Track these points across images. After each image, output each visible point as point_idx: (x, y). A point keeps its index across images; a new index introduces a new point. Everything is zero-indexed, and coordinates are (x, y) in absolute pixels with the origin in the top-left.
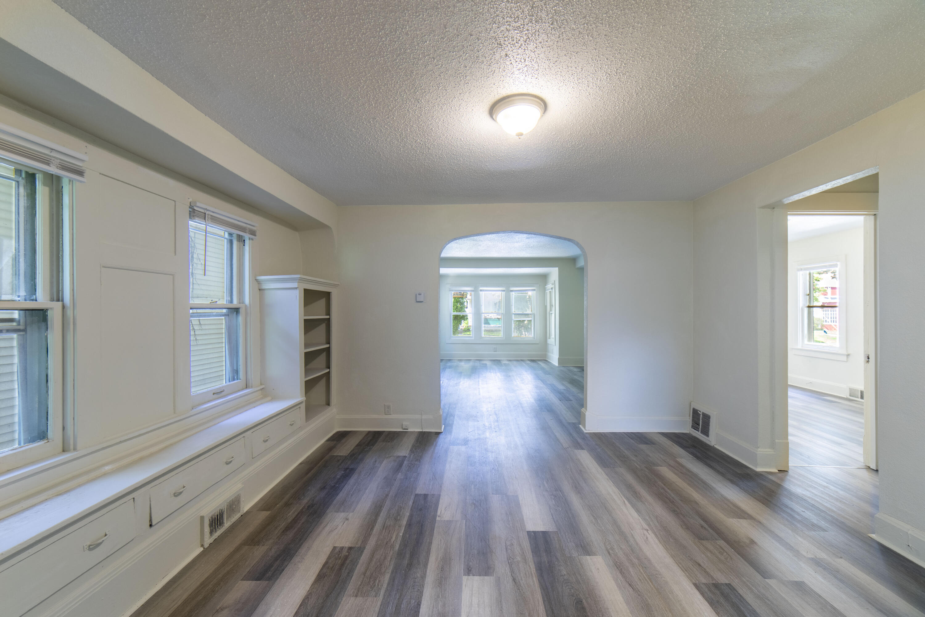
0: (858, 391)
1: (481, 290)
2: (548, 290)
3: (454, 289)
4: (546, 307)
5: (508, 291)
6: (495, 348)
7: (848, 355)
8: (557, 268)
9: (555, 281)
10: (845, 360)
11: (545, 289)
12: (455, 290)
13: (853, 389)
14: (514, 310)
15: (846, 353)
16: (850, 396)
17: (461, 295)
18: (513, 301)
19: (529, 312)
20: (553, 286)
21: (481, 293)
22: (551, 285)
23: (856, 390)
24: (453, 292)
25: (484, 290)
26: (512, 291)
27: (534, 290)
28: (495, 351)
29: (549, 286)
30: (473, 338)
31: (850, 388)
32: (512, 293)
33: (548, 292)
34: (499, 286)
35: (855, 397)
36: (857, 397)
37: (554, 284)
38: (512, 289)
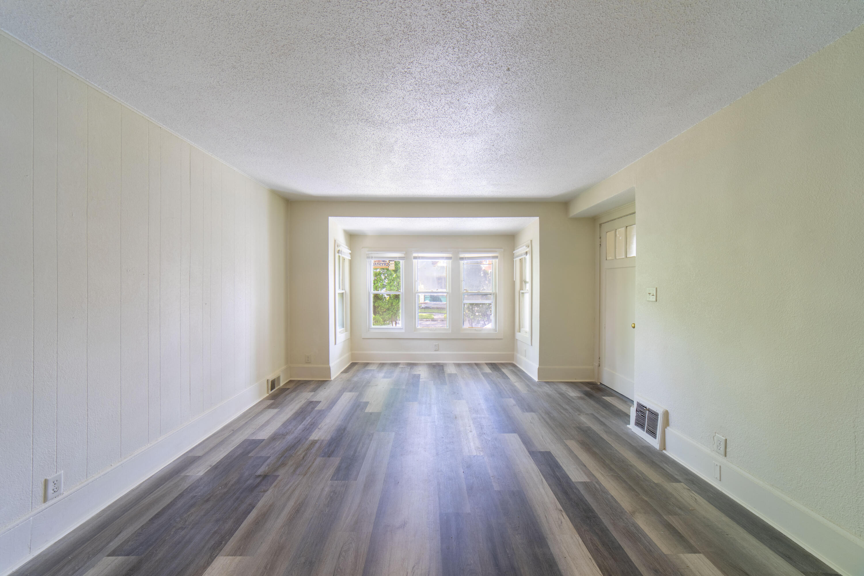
1: (415, 258)
2: (517, 257)
3: (374, 255)
4: (513, 283)
5: (456, 259)
6: (435, 345)
8: (537, 219)
9: (531, 241)
11: (512, 256)
12: (375, 257)
14: (465, 287)
17: (385, 264)
18: (463, 275)
19: (487, 289)
20: (528, 250)
21: (415, 261)
22: (525, 247)
24: (373, 261)
25: (420, 258)
26: (462, 259)
27: (496, 257)
28: (435, 350)
29: (521, 250)
30: (403, 331)
32: (462, 262)
33: (517, 260)
34: (442, 252)
37: (530, 245)
38: (462, 255)
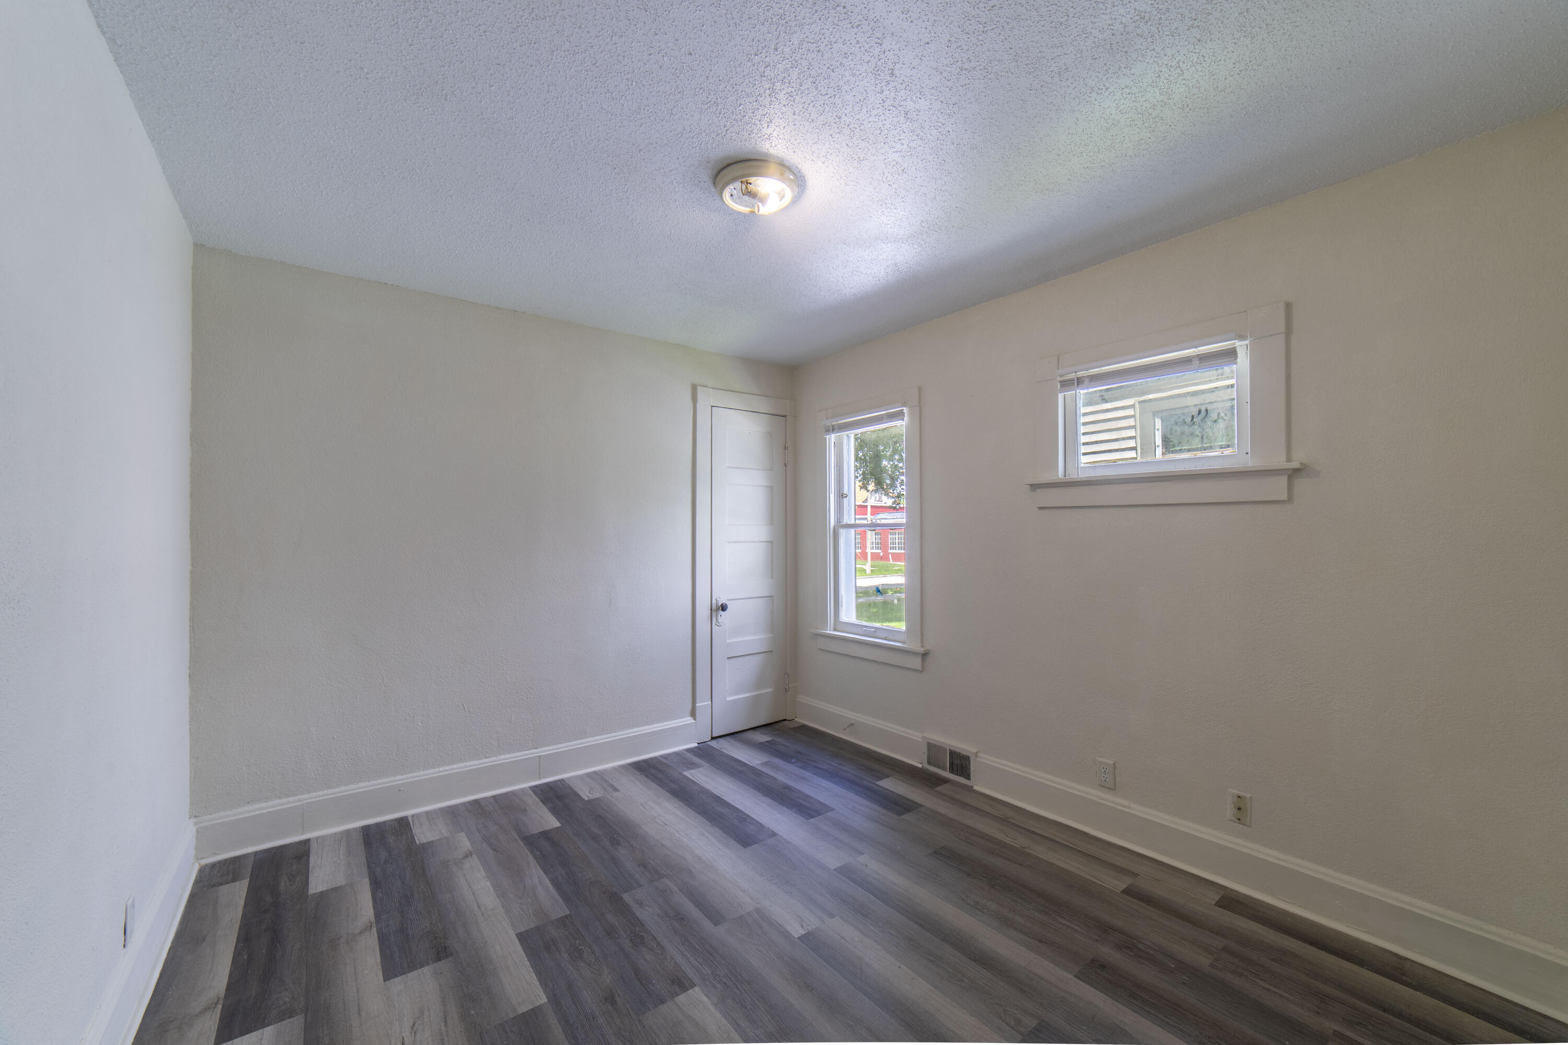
0: (944, 750)
7: (925, 655)
10: (919, 668)
13: (936, 746)
15: (921, 650)
16: (929, 763)
23: (940, 747)
31: (928, 743)
35: (939, 767)
36: (944, 769)
